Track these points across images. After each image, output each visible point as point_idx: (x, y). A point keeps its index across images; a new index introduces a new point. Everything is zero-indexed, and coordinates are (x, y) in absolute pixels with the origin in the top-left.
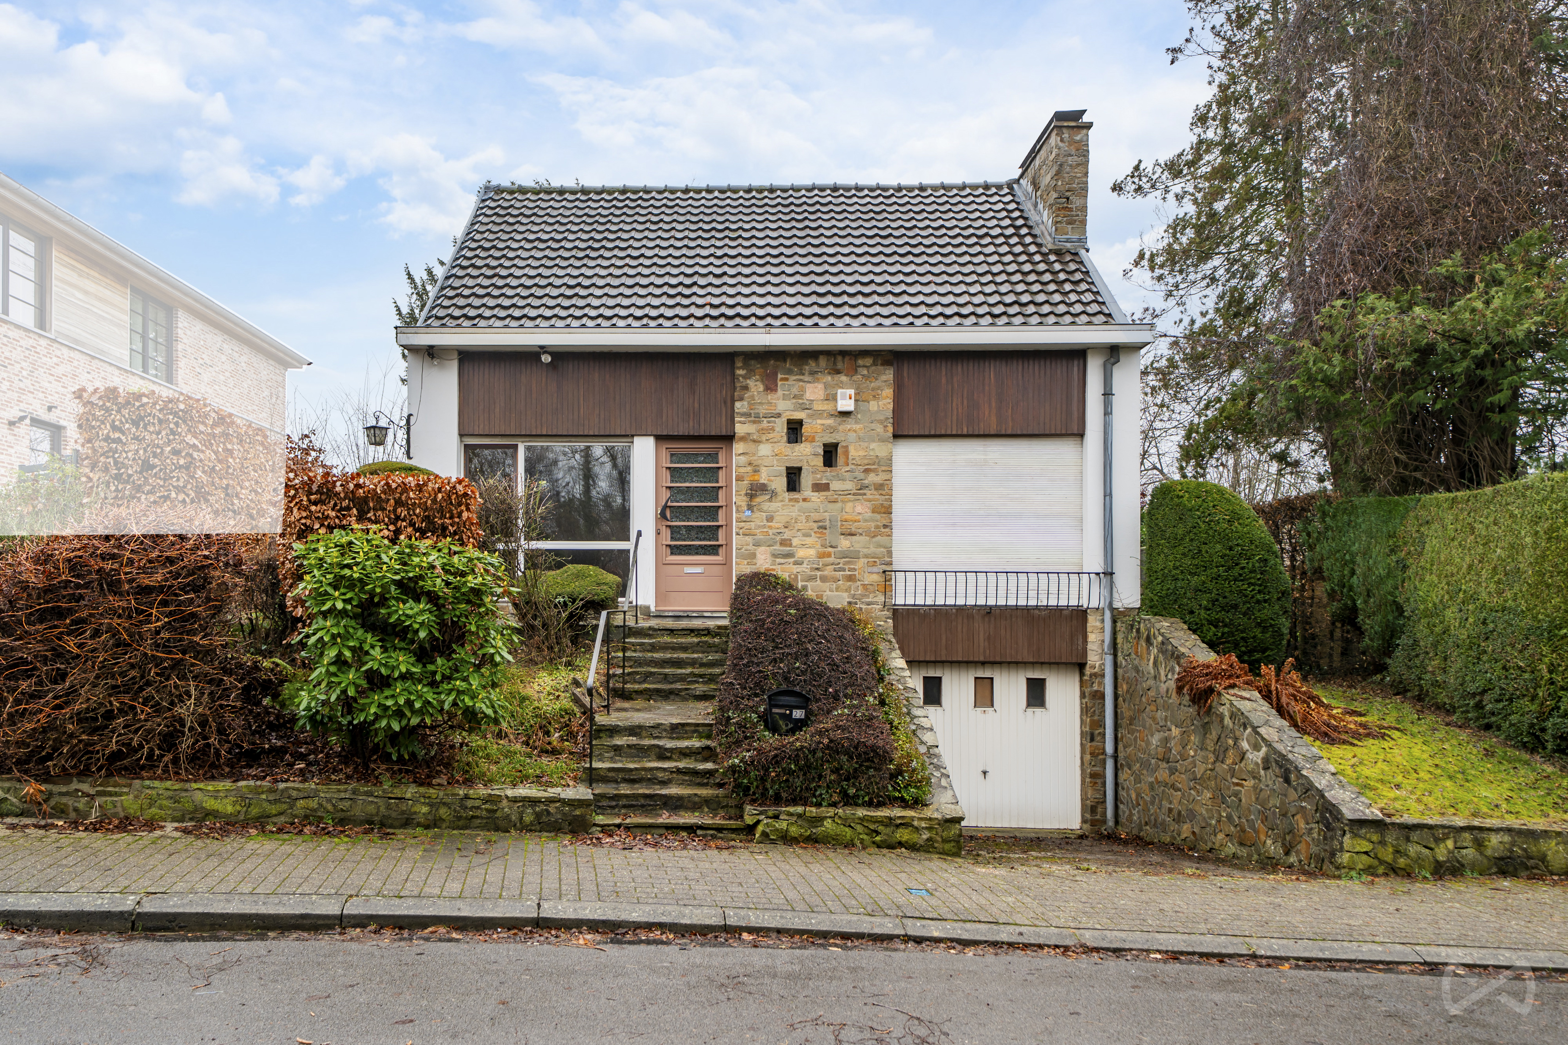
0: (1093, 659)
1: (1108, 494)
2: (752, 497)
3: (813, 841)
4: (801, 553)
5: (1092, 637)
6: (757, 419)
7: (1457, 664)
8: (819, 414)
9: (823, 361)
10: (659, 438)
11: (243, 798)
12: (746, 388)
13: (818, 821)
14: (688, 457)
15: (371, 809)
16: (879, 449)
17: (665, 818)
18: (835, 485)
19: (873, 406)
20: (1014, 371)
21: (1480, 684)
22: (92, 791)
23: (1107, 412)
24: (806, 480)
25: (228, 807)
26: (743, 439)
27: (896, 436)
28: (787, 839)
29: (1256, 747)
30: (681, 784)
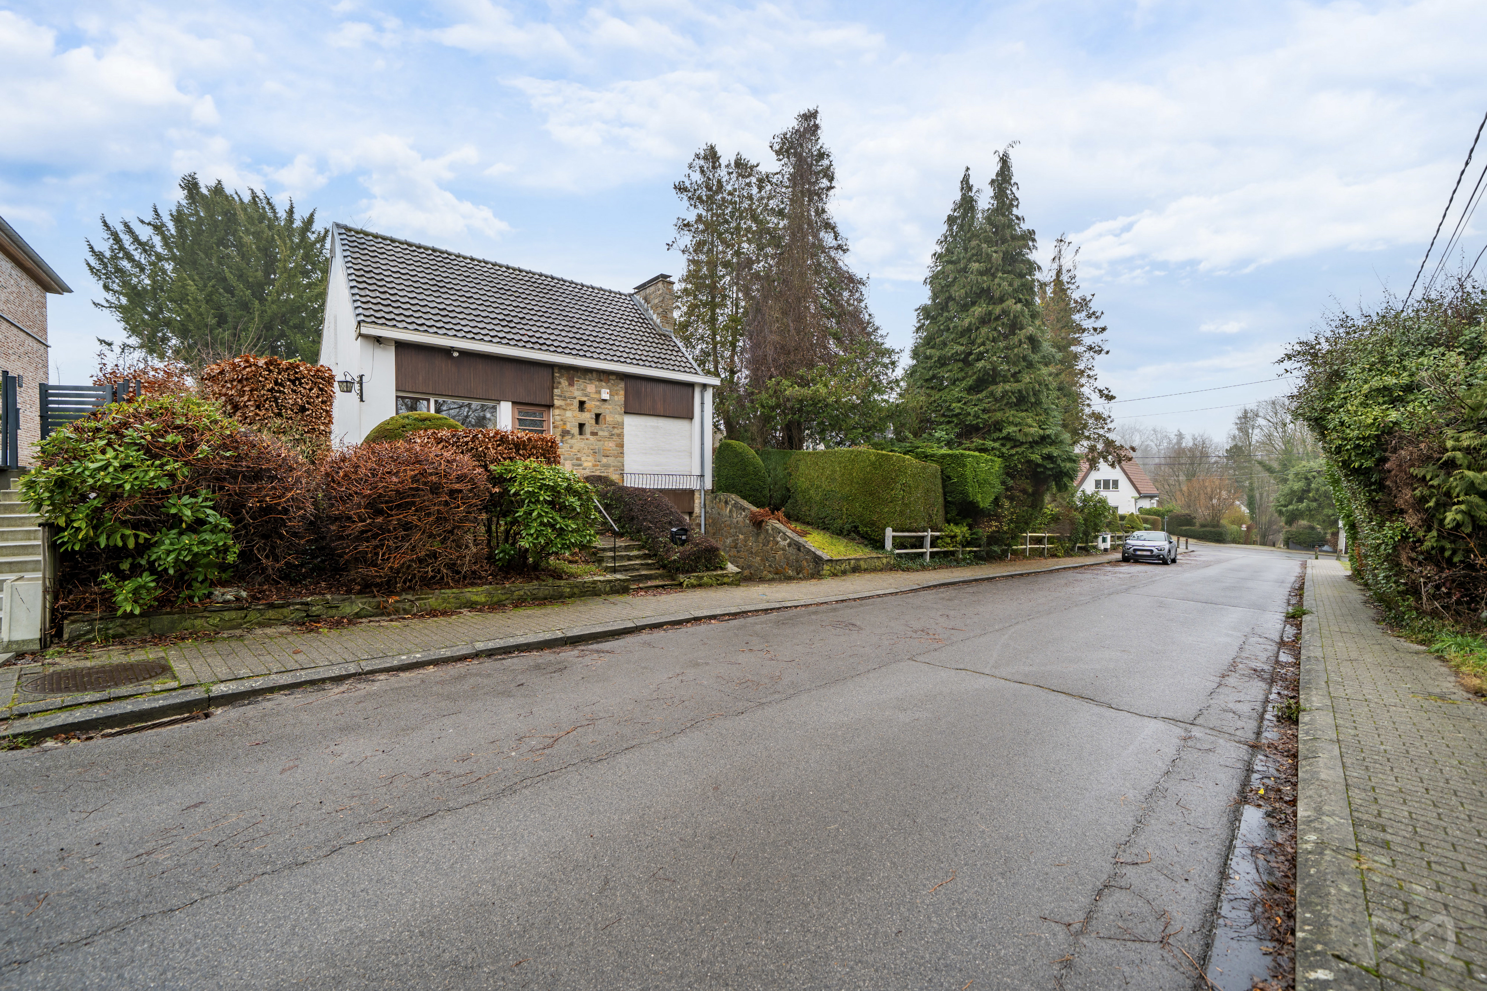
0: (697, 510)
1: (702, 444)
2: (563, 436)
3: (700, 586)
4: (585, 464)
5: (697, 501)
6: (565, 399)
7: (815, 509)
8: (592, 399)
9: (594, 375)
10: (513, 403)
11: (490, 593)
12: (560, 383)
13: (702, 578)
14: (527, 414)
15: (547, 592)
16: (618, 418)
17: (649, 584)
18: (600, 433)
19: (616, 398)
20: (668, 388)
21: (824, 515)
22: (413, 599)
23: (702, 411)
24: (588, 429)
25: (482, 599)
26: (558, 408)
27: (625, 413)
28: (693, 586)
29: (785, 540)
30: (644, 569)
